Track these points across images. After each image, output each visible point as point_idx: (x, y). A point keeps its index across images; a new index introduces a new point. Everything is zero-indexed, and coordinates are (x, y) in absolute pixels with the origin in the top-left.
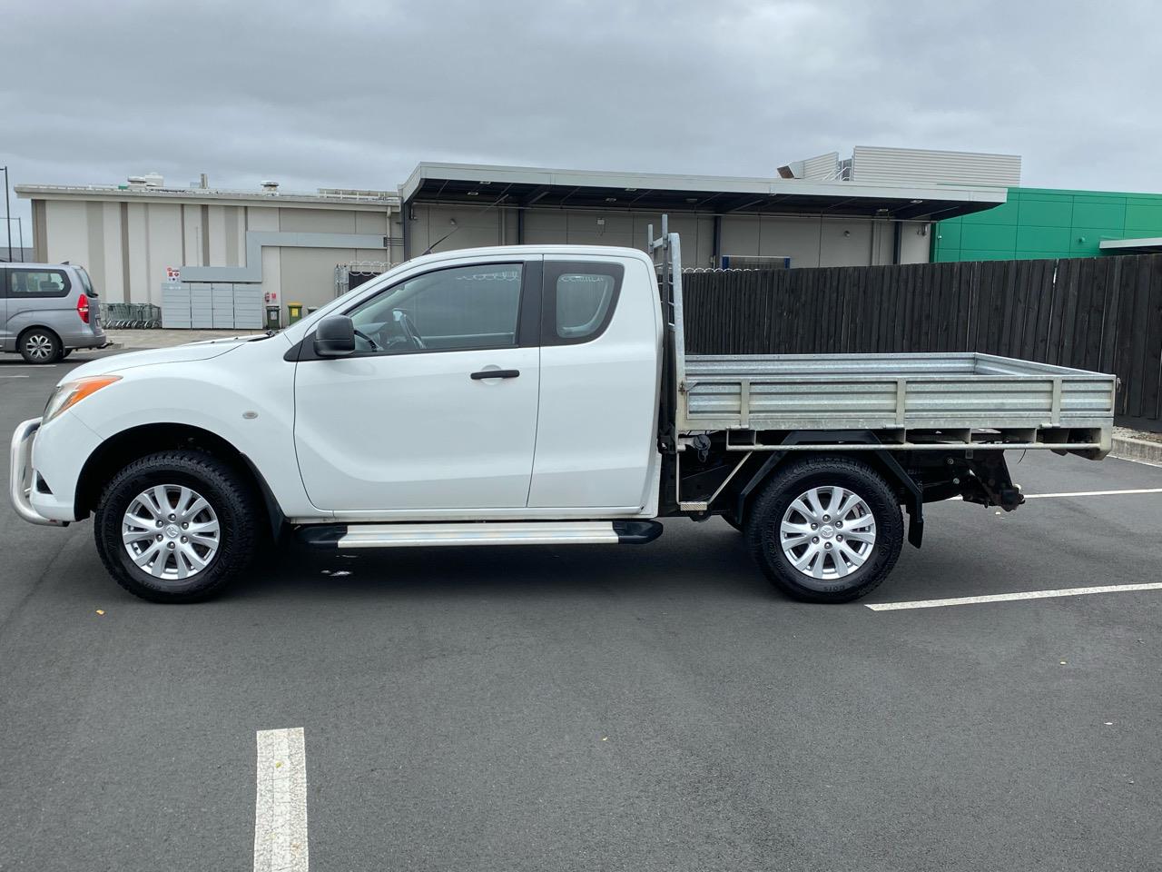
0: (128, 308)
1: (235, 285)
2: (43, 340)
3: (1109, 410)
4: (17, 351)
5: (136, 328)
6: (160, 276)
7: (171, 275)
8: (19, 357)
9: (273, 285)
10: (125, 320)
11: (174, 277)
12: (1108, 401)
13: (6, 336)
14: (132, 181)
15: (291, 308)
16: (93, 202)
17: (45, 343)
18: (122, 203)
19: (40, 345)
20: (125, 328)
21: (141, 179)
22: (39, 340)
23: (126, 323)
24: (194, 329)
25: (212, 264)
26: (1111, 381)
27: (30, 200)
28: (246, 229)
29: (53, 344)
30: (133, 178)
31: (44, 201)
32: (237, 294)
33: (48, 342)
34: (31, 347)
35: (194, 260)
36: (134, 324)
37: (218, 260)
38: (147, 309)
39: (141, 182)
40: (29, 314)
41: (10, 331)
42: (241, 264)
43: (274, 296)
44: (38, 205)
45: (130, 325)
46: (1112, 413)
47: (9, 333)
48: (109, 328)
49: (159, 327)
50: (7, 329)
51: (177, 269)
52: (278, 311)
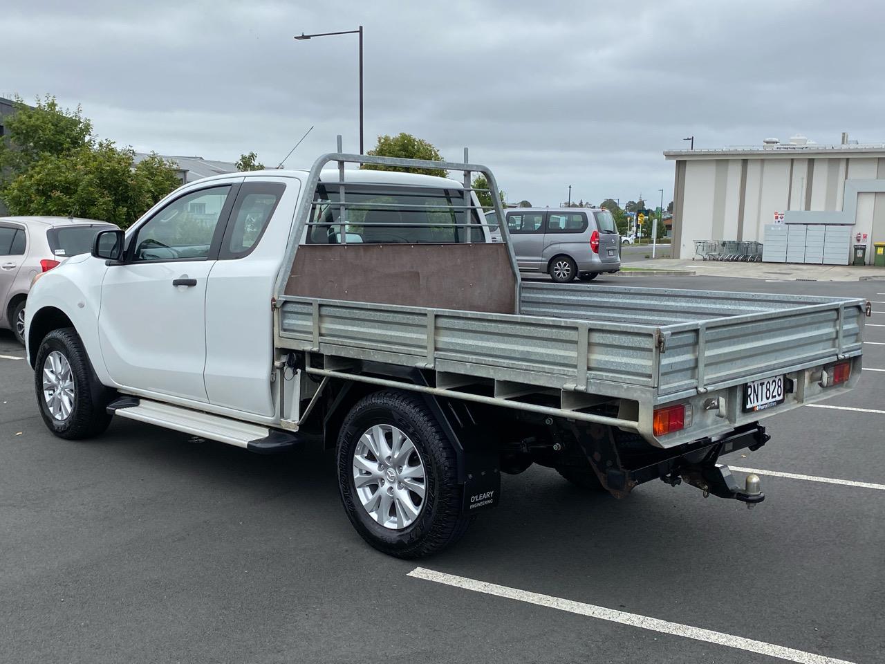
0: (738, 245)
1: (827, 226)
2: (565, 265)
4: (548, 272)
5: (742, 261)
6: (768, 218)
7: (777, 218)
8: (549, 277)
9: (865, 226)
10: (732, 254)
11: (779, 219)
13: (541, 261)
14: (767, 142)
15: (877, 247)
16: (721, 160)
17: (566, 268)
18: (744, 160)
19: (563, 269)
20: (732, 260)
21: (774, 139)
22: (562, 265)
23: (734, 257)
24: (789, 263)
25: (813, 208)
27: (675, 161)
28: (846, 178)
29: (571, 268)
30: (767, 139)
31: (685, 161)
32: (828, 234)
33: (568, 267)
34: (557, 270)
35: (798, 205)
36: (741, 258)
37: (818, 205)
38: (753, 246)
39: (774, 142)
40: (558, 245)
41: (545, 257)
42: (838, 209)
43: (865, 237)
44: (681, 164)
45: (738, 258)
47: (543, 259)
48: (721, 260)
49: (761, 261)
50: (542, 257)
51: (783, 213)
52: (864, 250)
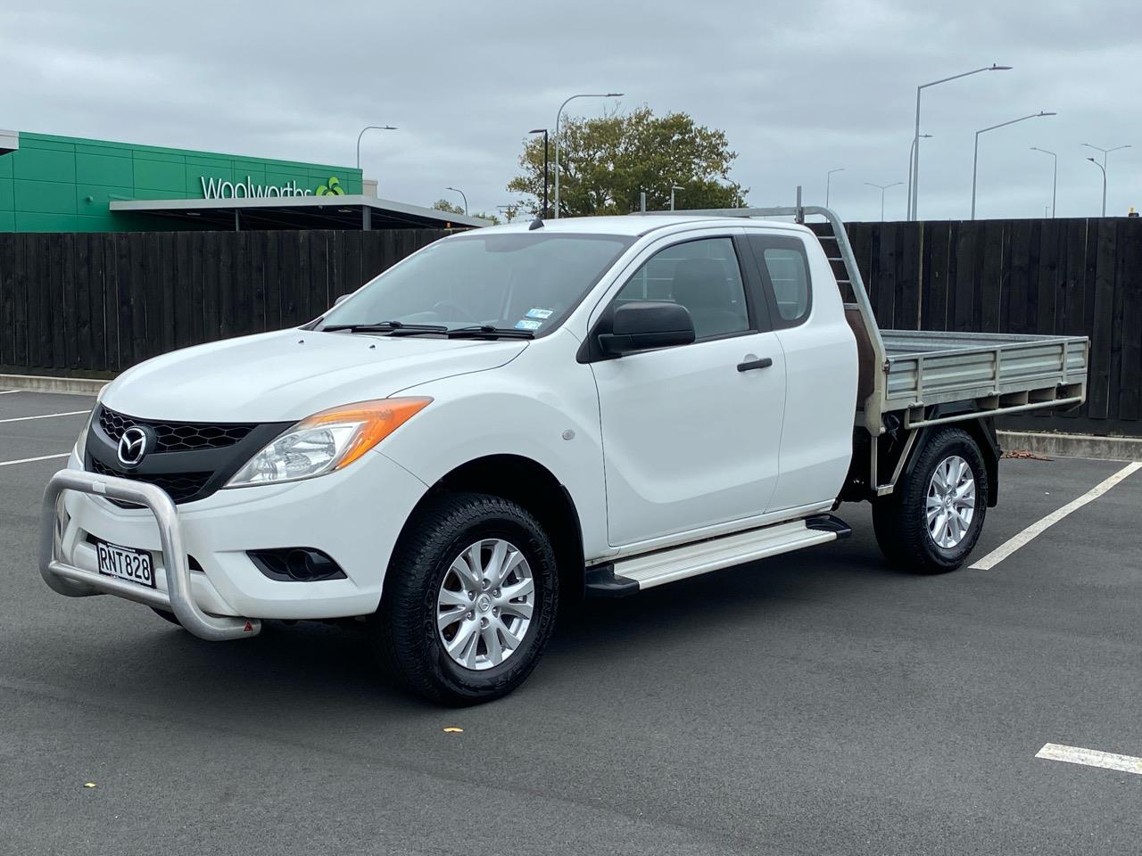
3: (1083, 367)
12: (1082, 359)
26: (1084, 342)
46: (1086, 369)
